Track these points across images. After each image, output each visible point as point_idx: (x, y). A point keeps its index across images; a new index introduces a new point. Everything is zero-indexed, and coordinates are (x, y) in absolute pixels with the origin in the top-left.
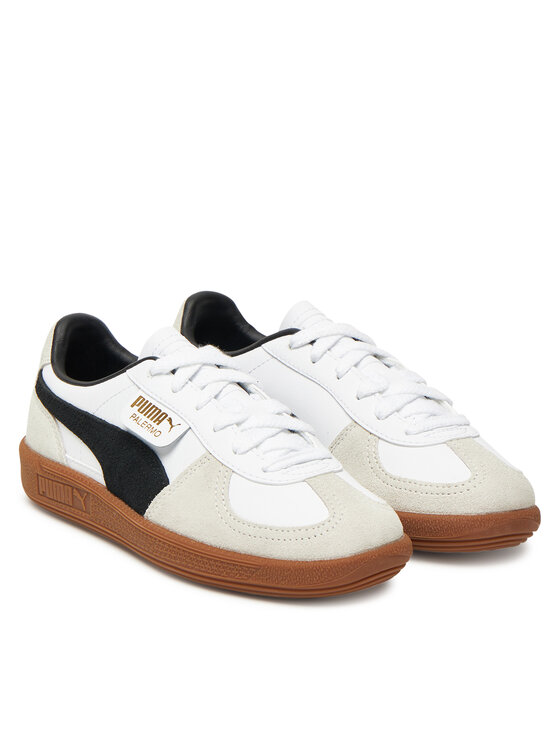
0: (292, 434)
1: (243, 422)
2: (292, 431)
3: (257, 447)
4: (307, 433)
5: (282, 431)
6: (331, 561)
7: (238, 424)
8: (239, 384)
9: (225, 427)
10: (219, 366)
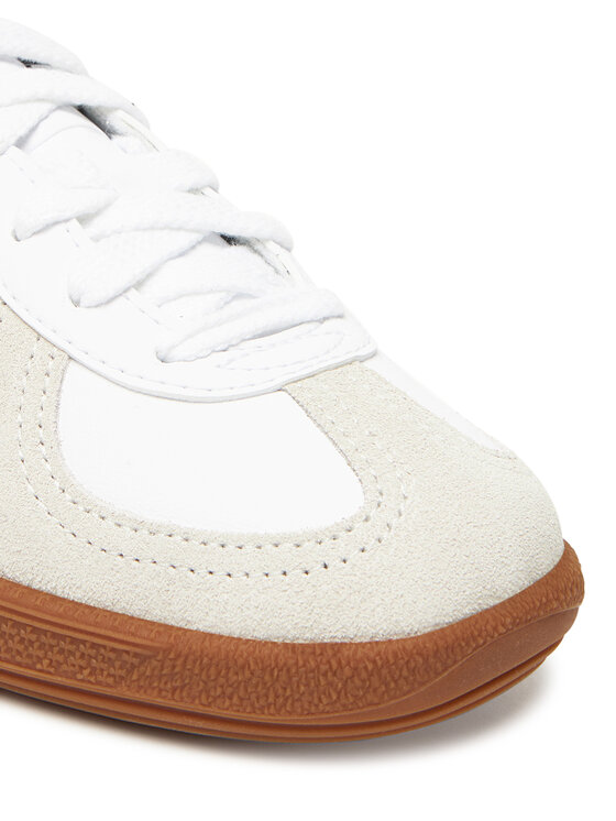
0: (234, 249)
1: (98, 213)
2: (229, 240)
3: (139, 285)
4: (271, 246)
5: (205, 240)
6: (373, 644)
7: (83, 219)
8: (82, 110)
9: (47, 228)
10: (28, 64)
